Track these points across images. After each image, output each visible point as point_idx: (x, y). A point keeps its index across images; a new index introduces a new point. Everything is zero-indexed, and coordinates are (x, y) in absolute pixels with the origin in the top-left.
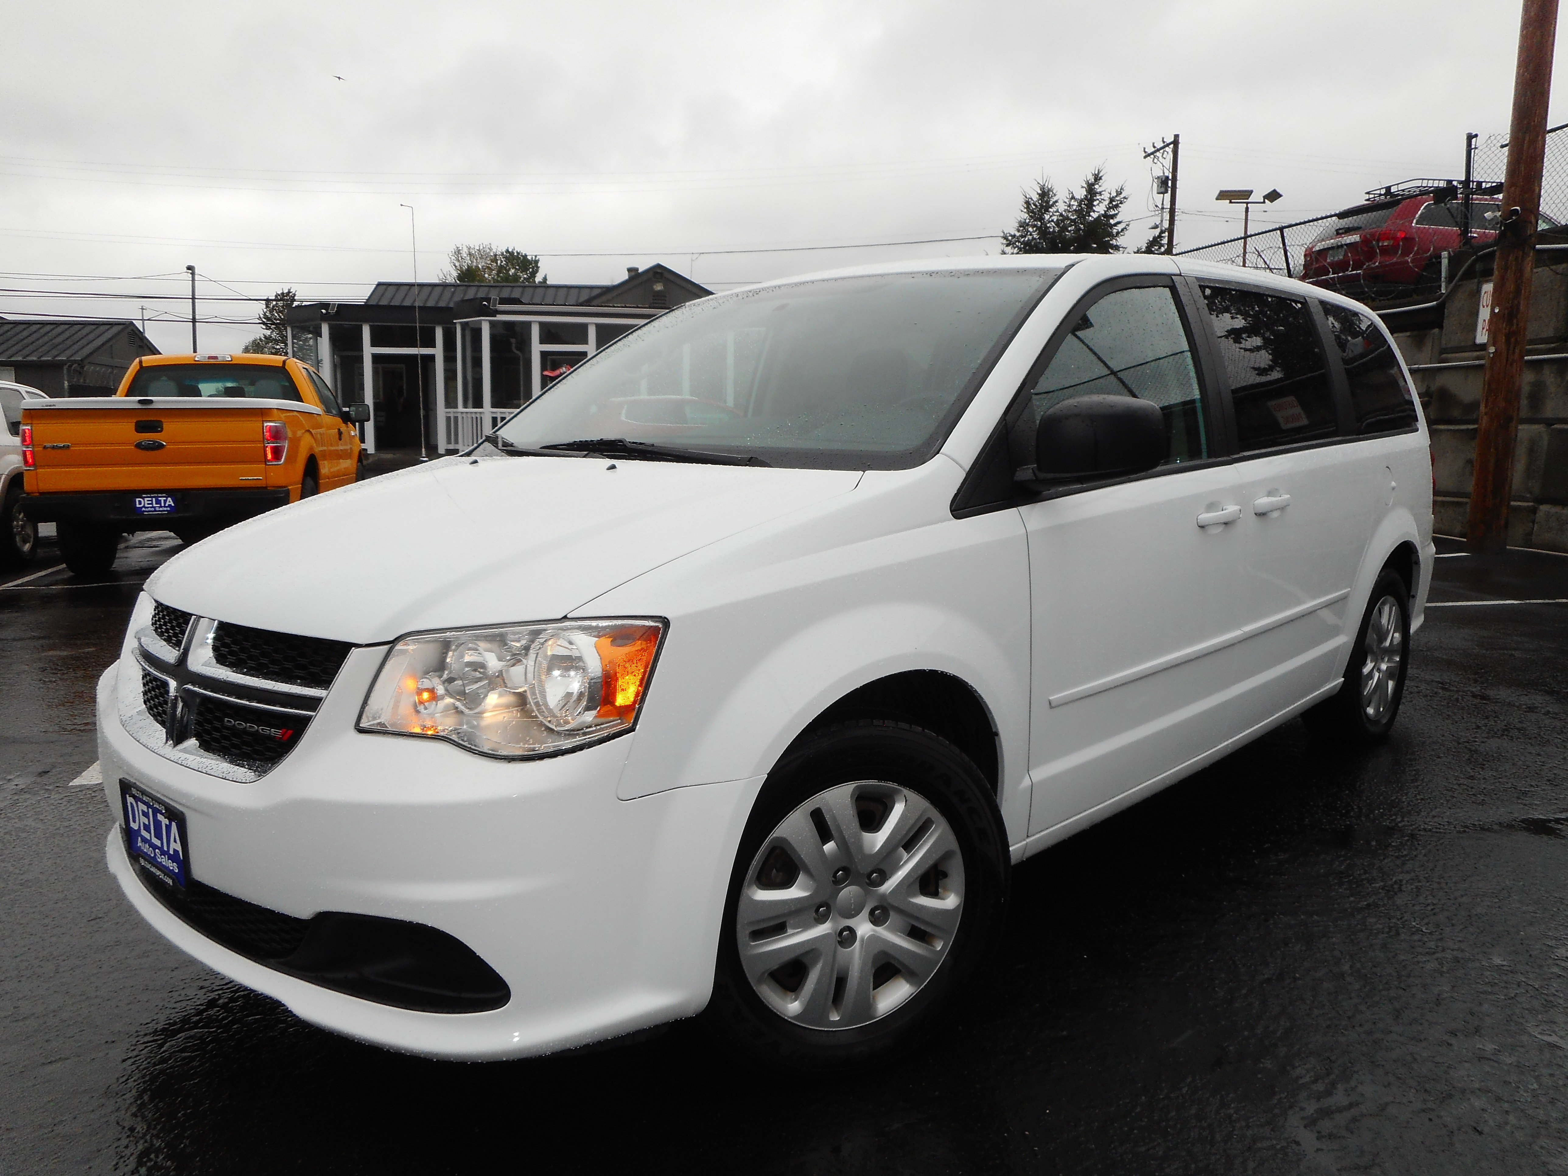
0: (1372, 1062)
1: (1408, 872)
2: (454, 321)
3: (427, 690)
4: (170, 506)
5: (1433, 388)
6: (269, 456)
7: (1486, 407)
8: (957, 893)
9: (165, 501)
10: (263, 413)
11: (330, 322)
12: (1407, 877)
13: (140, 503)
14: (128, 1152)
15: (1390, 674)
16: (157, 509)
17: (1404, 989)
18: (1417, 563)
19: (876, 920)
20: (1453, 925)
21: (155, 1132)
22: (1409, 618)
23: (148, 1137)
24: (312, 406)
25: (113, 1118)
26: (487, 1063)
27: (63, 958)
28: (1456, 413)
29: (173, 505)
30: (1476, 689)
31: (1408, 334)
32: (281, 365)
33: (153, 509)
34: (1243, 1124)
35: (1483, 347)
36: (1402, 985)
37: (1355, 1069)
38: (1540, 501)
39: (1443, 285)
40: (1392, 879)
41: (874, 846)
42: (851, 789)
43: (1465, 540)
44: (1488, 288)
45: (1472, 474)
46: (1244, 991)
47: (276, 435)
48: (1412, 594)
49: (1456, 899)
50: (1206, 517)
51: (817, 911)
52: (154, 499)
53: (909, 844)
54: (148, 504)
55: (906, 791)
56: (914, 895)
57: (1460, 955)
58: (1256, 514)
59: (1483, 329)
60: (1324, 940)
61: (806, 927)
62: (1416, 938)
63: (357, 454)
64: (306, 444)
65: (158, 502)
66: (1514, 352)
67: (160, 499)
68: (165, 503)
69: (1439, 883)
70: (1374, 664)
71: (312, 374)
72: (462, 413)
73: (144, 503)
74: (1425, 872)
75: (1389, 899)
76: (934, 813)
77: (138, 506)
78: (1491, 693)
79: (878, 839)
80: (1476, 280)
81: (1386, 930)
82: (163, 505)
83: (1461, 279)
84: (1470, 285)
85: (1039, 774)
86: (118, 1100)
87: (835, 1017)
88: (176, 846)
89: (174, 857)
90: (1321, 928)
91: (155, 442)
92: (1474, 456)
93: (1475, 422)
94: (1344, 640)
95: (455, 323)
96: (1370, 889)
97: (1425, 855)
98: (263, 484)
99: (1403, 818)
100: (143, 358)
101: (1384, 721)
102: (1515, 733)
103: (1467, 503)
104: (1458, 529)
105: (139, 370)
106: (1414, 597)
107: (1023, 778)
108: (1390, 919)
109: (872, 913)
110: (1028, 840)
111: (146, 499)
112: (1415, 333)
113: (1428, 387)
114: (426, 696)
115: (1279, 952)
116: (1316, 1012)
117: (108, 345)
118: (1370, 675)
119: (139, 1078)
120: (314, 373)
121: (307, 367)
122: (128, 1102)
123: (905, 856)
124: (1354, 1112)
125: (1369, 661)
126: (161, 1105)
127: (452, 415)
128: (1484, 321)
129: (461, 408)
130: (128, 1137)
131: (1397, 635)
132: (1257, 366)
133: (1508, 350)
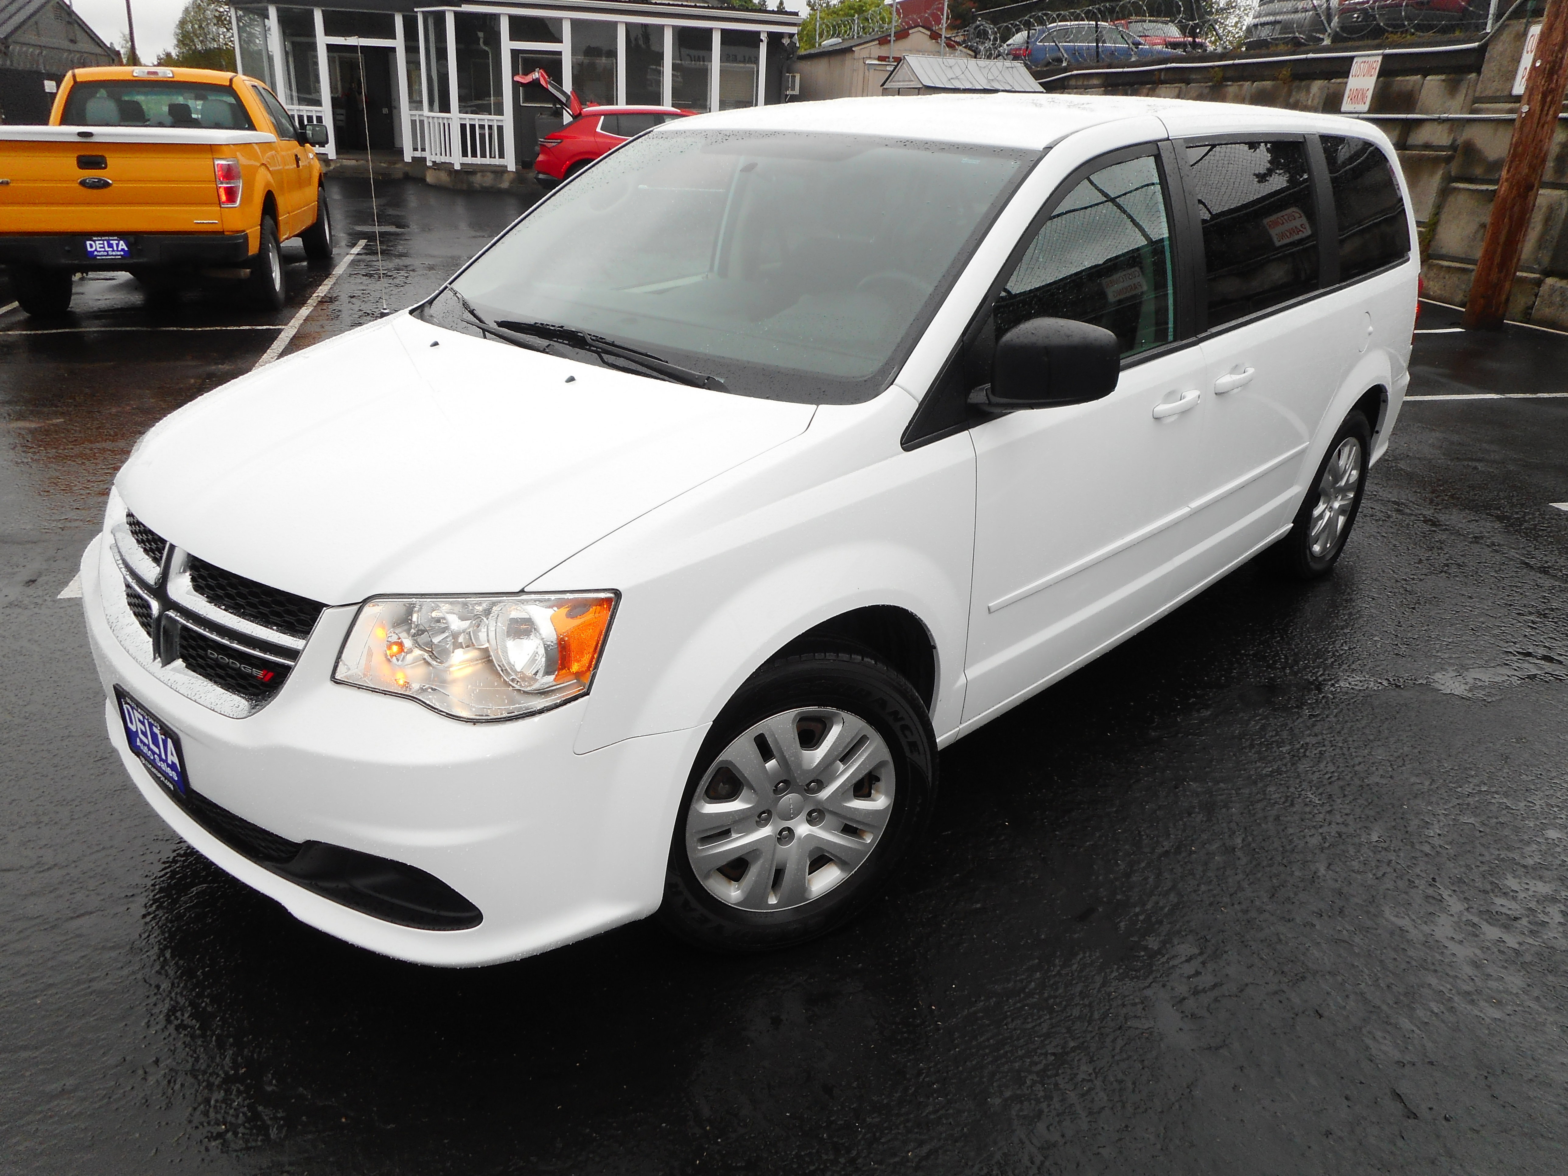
0: (1243, 942)
1: (1316, 735)
2: (415, 10)
3: (396, 643)
4: (123, 250)
5: (1460, 141)
6: (224, 198)
7: (1508, 171)
8: (887, 794)
9: (117, 245)
10: (211, 149)
11: (277, 5)
12: (1313, 740)
13: (91, 246)
14: (156, 1011)
15: (1342, 511)
16: (110, 253)
17: (1286, 866)
18: (1386, 401)
19: (811, 821)
20: (1345, 796)
21: (178, 990)
22: (1369, 455)
23: (173, 994)
24: (265, 134)
25: (139, 976)
26: (465, 969)
27: (76, 803)
28: (1478, 171)
29: (126, 249)
30: (1428, 513)
31: (1443, 77)
32: (228, 84)
33: (106, 253)
34: (1120, 1002)
35: (1518, 99)
36: (1285, 861)
37: (1226, 949)
38: (1548, 273)
39: (1490, 22)
40: (1299, 743)
41: (812, 762)
42: (793, 716)
43: (1464, 310)
44: (1536, 30)
45: (1482, 240)
46: (1143, 865)
47: (229, 174)
48: (1376, 429)
49: (1354, 766)
50: (1162, 408)
51: (759, 816)
52: (105, 242)
53: (845, 758)
54: (100, 248)
55: (844, 714)
56: (849, 800)
57: (1343, 829)
58: (1216, 394)
59: (1523, 78)
60: (1224, 810)
61: (748, 831)
62: (1308, 809)
63: (318, 175)
64: (262, 180)
65: (110, 246)
66: (1547, 114)
67: (111, 242)
68: (117, 246)
69: (1341, 748)
70: (1325, 506)
71: (263, 91)
72: (428, 117)
73: (96, 246)
74: (1332, 735)
75: (1293, 764)
76: (870, 731)
77: (89, 249)
78: (1442, 517)
79: (817, 755)
80: (1525, 21)
81: (1283, 800)
82: (115, 249)
83: (1509, 18)
84: (1518, 25)
85: (973, 672)
86: (143, 957)
87: (773, 900)
88: (173, 758)
89: (173, 766)
90: (1223, 797)
91: (100, 180)
92: (1487, 219)
93: (1495, 182)
94: (1298, 490)
95: (417, 12)
96: (1277, 753)
97: (1336, 716)
98: (219, 228)
99: (1324, 671)
100: (77, 71)
101: (1328, 557)
102: (1454, 569)
103: (1473, 270)
104: (1459, 297)
105: (73, 86)
106: (1377, 432)
107: (958, 678)
108: (1288, 788)
109: (810, 814)
110: (961, 727)
111: (97, 242)
112: (1451, 76)
113: (1454, 140)
114: (395, 648)
115: (1181, 822)
116: (1203, 888)
117: (33, 20)
118: (1321, 516)
119: (158, 935)
120: (264, 89)
121: (256, 84)
122: (152, 959)
123: (842, 767)
124: (1216, 993)
125: (1321, 503)
126: (181, 962)
127: (417, 118)
128: (1526, 69)
129: (426, 112)
130: (155, 994)
131: (1354, 472)
132: (1257, 172)
133: (1542, 110)
